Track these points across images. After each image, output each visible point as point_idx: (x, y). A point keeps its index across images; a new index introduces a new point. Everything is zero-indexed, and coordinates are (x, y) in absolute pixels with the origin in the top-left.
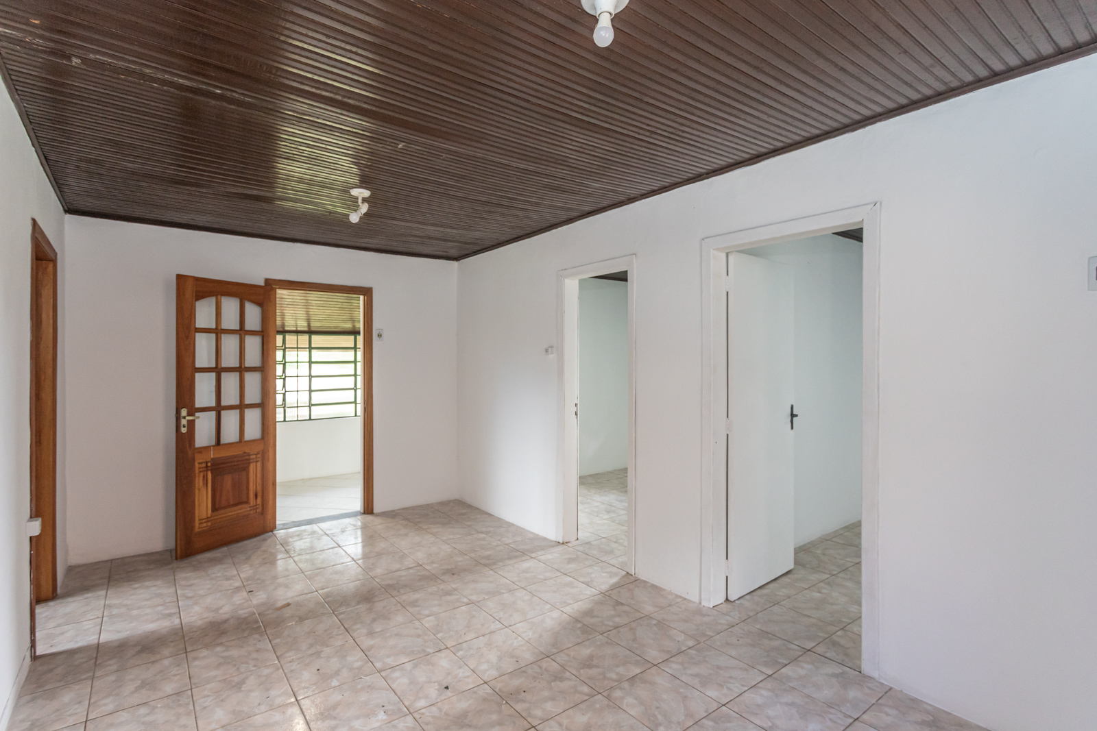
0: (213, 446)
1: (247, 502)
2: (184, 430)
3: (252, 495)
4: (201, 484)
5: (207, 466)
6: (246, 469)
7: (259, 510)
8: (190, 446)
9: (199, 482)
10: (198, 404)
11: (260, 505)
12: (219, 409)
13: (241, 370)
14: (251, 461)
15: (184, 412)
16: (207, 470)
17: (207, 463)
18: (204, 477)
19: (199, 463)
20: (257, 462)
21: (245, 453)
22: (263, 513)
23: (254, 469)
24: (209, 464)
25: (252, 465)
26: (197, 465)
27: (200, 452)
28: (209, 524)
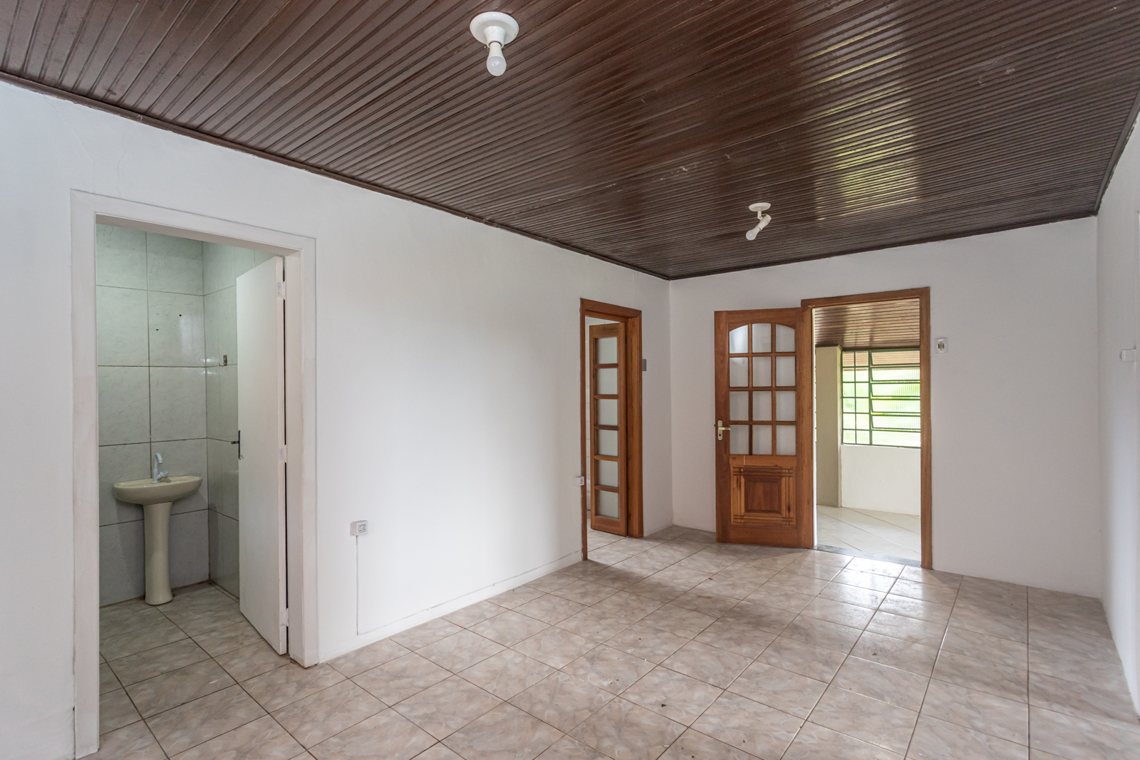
0: (746, 455)
1: (779, 512)
2: (720, 438)
3: (784, 508)
4: (735, 485)
5: (740, 472)
6: (778, 482)
7: (794, 523)
8: (725, 451)
9: (734, 484)
10: (732, 418)
11: (795, 518)
12: (751, 423)
13: (774, 389)
14: (783, 475)
15: (720, 423)
16: (740, 475)
17: (740, 468)
18: (737, 480)
19: (734, 468)
20: (791, 476)
21: (776, 466)
22: (797, 527)
23: (787, 485)
24: (742, 470)
25: (784, 479)
26: (732, 468)
27: (734, 458)
28: (743, 521)
